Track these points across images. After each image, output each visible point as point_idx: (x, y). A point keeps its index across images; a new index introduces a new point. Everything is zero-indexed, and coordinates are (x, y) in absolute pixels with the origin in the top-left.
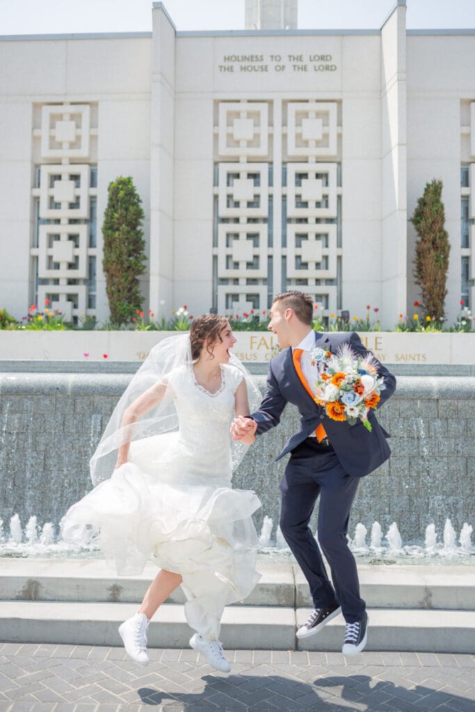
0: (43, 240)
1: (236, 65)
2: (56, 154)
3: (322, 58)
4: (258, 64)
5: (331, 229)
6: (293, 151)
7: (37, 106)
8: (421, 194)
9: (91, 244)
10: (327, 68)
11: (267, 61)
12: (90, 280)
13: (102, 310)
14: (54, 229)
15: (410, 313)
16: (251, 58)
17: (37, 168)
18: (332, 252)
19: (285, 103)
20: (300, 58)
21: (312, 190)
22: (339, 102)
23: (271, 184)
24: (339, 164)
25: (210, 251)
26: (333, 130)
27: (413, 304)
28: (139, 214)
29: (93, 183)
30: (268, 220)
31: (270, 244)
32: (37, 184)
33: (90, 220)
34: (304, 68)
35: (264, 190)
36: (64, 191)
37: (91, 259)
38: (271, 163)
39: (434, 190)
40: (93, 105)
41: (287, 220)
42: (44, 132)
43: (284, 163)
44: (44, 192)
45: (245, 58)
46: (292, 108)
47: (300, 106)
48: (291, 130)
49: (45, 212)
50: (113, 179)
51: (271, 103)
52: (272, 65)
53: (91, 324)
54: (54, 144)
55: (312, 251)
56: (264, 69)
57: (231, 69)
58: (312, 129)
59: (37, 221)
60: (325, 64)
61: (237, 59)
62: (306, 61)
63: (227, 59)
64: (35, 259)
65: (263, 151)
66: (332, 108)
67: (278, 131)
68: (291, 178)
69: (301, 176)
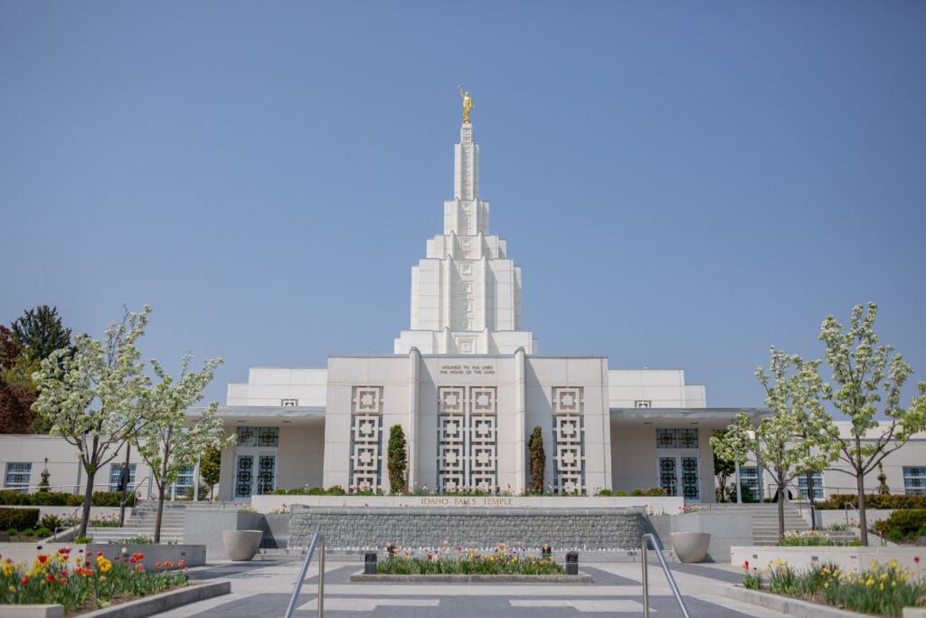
0: (356, 452)
1: (449, 371)
2: (363, 410)
3: (488, 367)
4: (457, 370)
5: (492, 448)
6: (474, 411)
7: (354, 388)
8: (532, 432)
9: (380, 454)
10: (490, 372)
11: (462, 369)
12: (378, 472)
13: (386, 485)
14: (361, 446)
15: (526, 488)
16: (455, 367)
17: (353, 417)
18: (493, 458)
19: (471, 388)
20: (478, 368)
21: (483, 429)
22: (496, 388)
23: (464, 426)
24: (496, 416)
25: (435, 459)
26: (492, 401)
27: (528, 484)
28: (404, 442)
29: (380, 425)
30: (463, 443)
31: (464, 455)
32: (353, 425)
33: (379, 443)
34: (480, 372)
35: (460, 429)
36: (367, 428)
37: (379, 462)
38: (464, 416)
39: (538, 432)
40: (381, 388)
41: (472, 443)
42: (357, 400)
43: (471, 416)
44: (356, 429)
45: (452, 367)
46: (474, 390)
47: (478, 390)
48: (473, 400)
49: (357, 438)
50: (393, 425)
51: (464, 388)
52: (465, 371)
53: (380, 493)
54: (362, 406)
55: (483, 458)
56: (461, 372)
57: (446, 372)
58: (483, 400)
59: (353, 442)
60: (489, 370)
61: (448, 367)
62: (481, 369)
63: (444, 368)
64: (352, 461)
65: (460, 410)
66: (493, 391)
67: (467, 400)
68: (474, 423)
69: (478, 422)
